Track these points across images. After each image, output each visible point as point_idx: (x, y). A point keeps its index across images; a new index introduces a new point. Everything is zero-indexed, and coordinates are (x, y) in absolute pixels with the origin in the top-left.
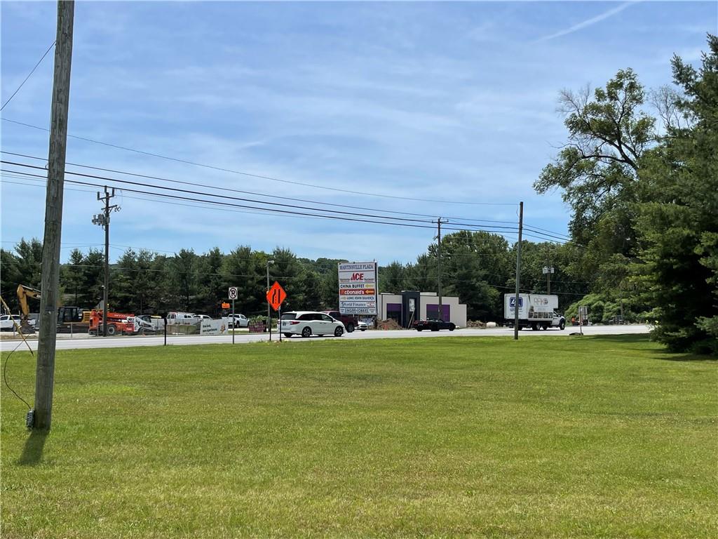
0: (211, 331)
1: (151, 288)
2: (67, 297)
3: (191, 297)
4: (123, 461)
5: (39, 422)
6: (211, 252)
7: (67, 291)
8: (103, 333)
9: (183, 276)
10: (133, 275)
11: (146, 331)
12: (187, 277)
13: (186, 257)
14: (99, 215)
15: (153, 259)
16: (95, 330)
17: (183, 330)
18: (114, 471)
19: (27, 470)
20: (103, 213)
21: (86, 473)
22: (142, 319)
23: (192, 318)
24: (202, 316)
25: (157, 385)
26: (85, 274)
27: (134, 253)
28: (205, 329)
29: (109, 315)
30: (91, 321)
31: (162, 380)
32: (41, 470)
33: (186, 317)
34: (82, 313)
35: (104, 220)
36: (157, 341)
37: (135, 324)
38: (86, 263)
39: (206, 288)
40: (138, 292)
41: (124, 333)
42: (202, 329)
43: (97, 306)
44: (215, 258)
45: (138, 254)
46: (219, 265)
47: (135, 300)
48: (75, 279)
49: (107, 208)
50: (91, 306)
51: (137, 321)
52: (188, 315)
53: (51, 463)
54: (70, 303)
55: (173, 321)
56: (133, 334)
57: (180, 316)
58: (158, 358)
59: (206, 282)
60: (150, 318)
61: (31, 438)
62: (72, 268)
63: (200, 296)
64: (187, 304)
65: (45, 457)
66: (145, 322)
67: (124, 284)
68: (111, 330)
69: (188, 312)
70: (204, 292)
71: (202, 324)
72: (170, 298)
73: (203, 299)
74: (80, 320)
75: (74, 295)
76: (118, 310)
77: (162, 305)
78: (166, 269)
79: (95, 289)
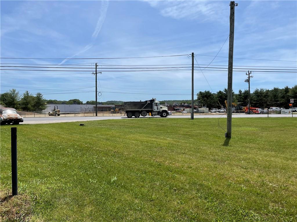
0: (285, 113)
1: (264, 100)
2: (238, 103)
3: (278, 102)
4: (250, 148)
5: (228, 136)
6: (285, 88)
7: (238, 102)
8: (249, 113)
9: (275, 96)
10: (258, 96)
11: (262, 113)
12: (276, 96)
13: (276, 90)
14: (247, 80)
15: (265, 91)
16: (247, 112)
17: (275, 112)
18: (248, 150)
19: (225, 147)
20: (248, 79)
21: (240, 150)
22: (261, 109)
23: (278, 109)
24: (282, 108)
25: (263, 129)
26: (243, 97)
27: (258, 90)
28: (283, 112)
29: (251, 108)
30: (245, 110)
31: (265, 127)
32: (228, 148)
33: (276, 108)
34: (243, 107)
35: (248, 81)
36: (266, 116)
37: (259, 111)
38: (244, 93)
39: (284, 99)
40: (260, 101)
41: (256, 113)
42: (282, 112)
43: (247, 106)
44: (287, 90)
45: (259, 90)
46: (288, 92)
47: (259, 104)
48: (240, 98)
49: (249, 77)
50: (245, 106)
51: (259, 110)
52: (277, 108)
53: (231, 146)
54: (239, 105)
55: (272, 110)
56: (258, 114)
57: (274, 108)
58: (265, 121)
59: (283, 97)
60: (264, 109)
61: (226, 140)
62: (239, 95)
63: (281, 102)
64: (277, 105)
65: (229, 144)
66: (262, 110)
67: (255, 99)
68: (251, 113)
69: (277, 107)
70: (282, 101)
71: (282, 111)
72: (271, 103)
73: (283, 103)
74: (242, 110)
75: (240, 103)
76: (254, 107)
77: (268, 105)
78: (269, 94)
79: (246, 100)
